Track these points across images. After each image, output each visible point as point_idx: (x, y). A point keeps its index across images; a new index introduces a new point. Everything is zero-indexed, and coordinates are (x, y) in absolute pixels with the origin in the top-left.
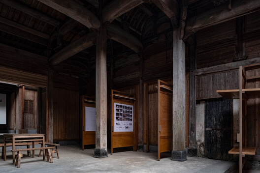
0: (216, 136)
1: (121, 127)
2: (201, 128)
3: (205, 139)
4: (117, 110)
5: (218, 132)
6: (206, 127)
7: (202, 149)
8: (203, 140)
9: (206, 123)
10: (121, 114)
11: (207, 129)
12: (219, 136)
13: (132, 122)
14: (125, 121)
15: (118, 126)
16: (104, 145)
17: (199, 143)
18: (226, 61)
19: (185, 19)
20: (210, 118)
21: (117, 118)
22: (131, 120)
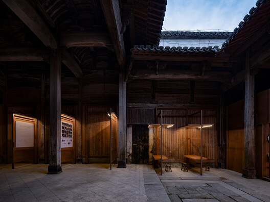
0: (140, 149)
1: (65, 143)
2: (130, 144)
3: (132, 152)
4: (63, 127)
5: (141, 146)
6: (133, 143)
7: (130, 158)
8: (131, 152)
9: (133, 140)
10: (65, 131)
11: (134, 144)
12: (141, 149)
13: (72, 139)
14: (68, 138)
15: (64, 142)
16: (59, 161)
17: (128, 154)
18: (146, 102)
19: (130, 69)
20: (136, 137)
21: (63, 135)
22: (71, 136)
